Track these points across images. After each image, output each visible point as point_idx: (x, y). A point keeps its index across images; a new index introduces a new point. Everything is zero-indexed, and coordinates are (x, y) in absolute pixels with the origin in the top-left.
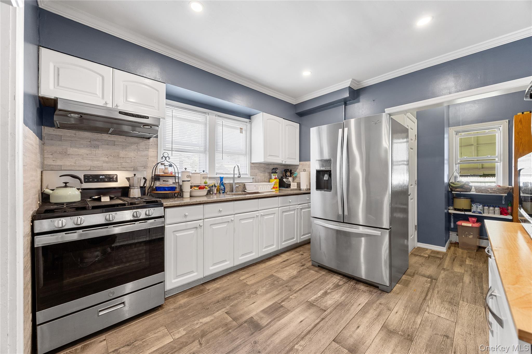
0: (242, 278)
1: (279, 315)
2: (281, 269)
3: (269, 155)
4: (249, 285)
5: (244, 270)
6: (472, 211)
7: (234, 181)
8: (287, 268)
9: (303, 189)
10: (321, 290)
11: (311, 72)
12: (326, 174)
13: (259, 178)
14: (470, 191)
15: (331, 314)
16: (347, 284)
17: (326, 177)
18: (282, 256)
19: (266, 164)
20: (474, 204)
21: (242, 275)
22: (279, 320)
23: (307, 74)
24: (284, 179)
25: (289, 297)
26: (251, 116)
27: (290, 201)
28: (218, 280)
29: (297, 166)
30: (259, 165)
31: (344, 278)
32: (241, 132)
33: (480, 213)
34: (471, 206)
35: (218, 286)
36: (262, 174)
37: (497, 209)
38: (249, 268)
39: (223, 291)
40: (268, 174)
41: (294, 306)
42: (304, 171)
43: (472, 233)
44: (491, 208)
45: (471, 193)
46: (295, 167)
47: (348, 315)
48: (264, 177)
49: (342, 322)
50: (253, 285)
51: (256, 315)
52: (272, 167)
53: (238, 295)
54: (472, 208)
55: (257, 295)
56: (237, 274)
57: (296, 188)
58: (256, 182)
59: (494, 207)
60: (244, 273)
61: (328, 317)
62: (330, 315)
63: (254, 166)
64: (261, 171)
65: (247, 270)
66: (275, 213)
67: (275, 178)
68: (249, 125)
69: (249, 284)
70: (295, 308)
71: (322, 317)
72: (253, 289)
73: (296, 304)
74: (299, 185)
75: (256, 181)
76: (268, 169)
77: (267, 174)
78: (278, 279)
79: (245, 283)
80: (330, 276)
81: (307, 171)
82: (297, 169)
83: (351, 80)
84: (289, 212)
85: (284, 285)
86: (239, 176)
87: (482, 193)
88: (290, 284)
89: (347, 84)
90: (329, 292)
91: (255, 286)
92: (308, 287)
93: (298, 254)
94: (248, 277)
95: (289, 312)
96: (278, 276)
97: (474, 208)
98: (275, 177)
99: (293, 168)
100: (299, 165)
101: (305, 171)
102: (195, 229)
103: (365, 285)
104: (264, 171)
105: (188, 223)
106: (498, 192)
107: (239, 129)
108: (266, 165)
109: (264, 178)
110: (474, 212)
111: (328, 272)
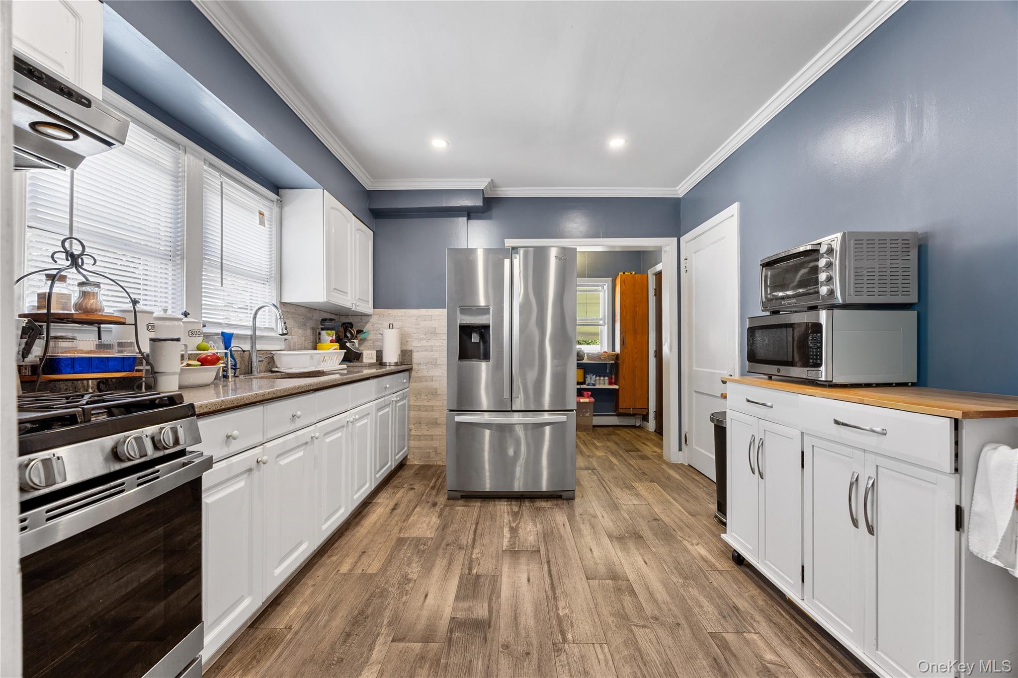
0: (345, 568)
1: (490, 590)
2: (405, 524)
3: (335, 289)
4: (376, 575)
5: (330, 552)
6: (587, 384)
7: (253, 345)
8: (412, 518)
9: (390, 363)
10: (502, 528)
11: (448, 142)
12: (474, 332)
13: (296, 340)
14: (582, 360)
15: (550, 551)
16: (524, 507)
17: (475, 338)
18: (378, 503)
19: (308, 308)
20: (588, 375)
21: (340, 564)
22: (499, 596)
23: (439, 144)
24: (347, 342)
25: (471, 557)
26: (280, 188)
27: (388, 386)
28: (287, 600)
29: (366, 317)
30: (296, 310)
31: (511, 501)
32: (262, 223)
33: (594, 385)
34: (585, 378)
35: (306, 609)
36: (300, 331)
37: (606, 378)
38: (336, 545)
39: (332, 611)
40: (311, 331)
41: (494, 567)
42: (391, 328)
43: (589, 410)
44: (602, 378)
45: (584, 361)
46: (361, 319)
47: (567, 543)
48: (303, 338)
49: (571, 553)
50: (384, 569)
51: (454, 609)
52: (319, 317)
53: (376, 601)
54: (587, 379)
55: (415, 581)
56: (322, 568)
57: (375, 361)
58: (290, 350)
59: (604, 376)
60: (334, 559)
61: (550, 556)
62: (550, 553)
63: (288, 309)
64: (299, 325)
65: (336, 551)
66: (368, 414)
67: (330, 341)
68: (276, 209)
69: (374, 572)
70: (499, 568)
71: (544, 560)
72: (394, 577)
73: (495, 562)
74: (380, 354)
75: (290, 346)
76: (310, 319)
77: (309, 330)
78: (418, 541)
79: (363, 574)
80: (491, 505)
81: (396, 328)
82: (367, 323)
83: (490, 180)
84: (384, 410)
85: (440, 544)
86: (285, 332)
87: (595, 361)
88: (450, 539)
89: (480, 184)
90: (516, 526)
91: (391, 571)
92: (480, 532)
93: (402, 490)
94: (356, 562)
95: (499, 578)
96: (414, 535)
97: (588, 381)
98: (331, 338)
99: (356, 320)
100: (371, 315)
101: (393, 328)
102: (246, 475)
103: (543, 500)
104: (305, 324)
105: (234, 461)
106: (607, 360)
107: (258, 214)
108: (307, 310)
109: (305, 340)
110: (588, 385)
111: (482, 501)
